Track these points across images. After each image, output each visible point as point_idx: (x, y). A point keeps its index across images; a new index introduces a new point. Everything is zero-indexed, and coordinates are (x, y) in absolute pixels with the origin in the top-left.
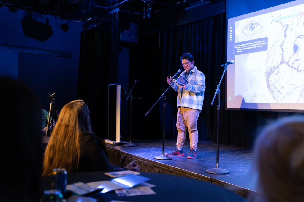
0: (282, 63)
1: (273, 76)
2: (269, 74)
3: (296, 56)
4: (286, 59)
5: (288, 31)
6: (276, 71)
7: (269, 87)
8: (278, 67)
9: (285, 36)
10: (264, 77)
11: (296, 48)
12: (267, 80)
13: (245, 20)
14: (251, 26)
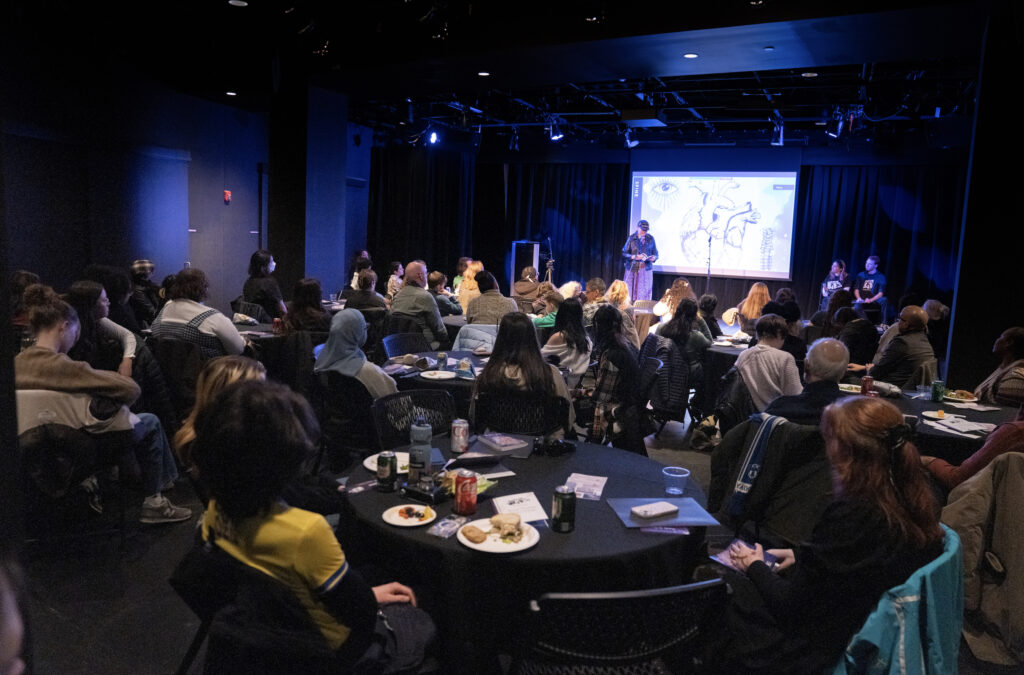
0: (699, 228)
1: (687, 242)
2: (685, 237)
3: (715, 224)
4: (704, 225)
5: (708, 200)
6: (693, 236)
7: (684, 250)
8: (695, 232)
9: (704, 203)
10: (680, 240)
11: (715, 217)
12: (682, 245)
13: (657, 178)
14: (664, 186)
